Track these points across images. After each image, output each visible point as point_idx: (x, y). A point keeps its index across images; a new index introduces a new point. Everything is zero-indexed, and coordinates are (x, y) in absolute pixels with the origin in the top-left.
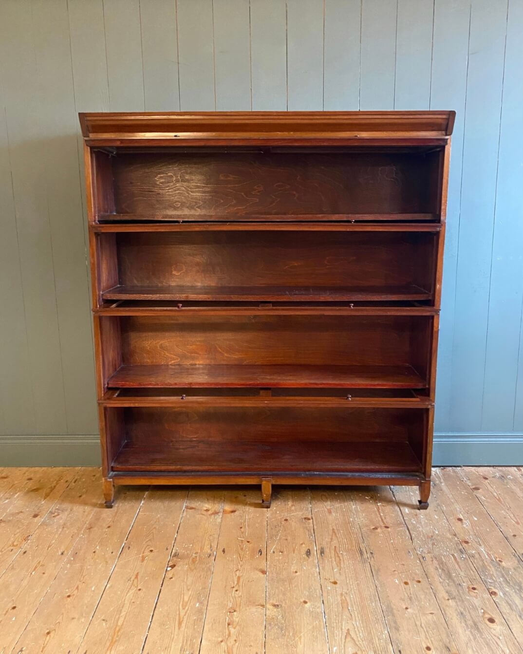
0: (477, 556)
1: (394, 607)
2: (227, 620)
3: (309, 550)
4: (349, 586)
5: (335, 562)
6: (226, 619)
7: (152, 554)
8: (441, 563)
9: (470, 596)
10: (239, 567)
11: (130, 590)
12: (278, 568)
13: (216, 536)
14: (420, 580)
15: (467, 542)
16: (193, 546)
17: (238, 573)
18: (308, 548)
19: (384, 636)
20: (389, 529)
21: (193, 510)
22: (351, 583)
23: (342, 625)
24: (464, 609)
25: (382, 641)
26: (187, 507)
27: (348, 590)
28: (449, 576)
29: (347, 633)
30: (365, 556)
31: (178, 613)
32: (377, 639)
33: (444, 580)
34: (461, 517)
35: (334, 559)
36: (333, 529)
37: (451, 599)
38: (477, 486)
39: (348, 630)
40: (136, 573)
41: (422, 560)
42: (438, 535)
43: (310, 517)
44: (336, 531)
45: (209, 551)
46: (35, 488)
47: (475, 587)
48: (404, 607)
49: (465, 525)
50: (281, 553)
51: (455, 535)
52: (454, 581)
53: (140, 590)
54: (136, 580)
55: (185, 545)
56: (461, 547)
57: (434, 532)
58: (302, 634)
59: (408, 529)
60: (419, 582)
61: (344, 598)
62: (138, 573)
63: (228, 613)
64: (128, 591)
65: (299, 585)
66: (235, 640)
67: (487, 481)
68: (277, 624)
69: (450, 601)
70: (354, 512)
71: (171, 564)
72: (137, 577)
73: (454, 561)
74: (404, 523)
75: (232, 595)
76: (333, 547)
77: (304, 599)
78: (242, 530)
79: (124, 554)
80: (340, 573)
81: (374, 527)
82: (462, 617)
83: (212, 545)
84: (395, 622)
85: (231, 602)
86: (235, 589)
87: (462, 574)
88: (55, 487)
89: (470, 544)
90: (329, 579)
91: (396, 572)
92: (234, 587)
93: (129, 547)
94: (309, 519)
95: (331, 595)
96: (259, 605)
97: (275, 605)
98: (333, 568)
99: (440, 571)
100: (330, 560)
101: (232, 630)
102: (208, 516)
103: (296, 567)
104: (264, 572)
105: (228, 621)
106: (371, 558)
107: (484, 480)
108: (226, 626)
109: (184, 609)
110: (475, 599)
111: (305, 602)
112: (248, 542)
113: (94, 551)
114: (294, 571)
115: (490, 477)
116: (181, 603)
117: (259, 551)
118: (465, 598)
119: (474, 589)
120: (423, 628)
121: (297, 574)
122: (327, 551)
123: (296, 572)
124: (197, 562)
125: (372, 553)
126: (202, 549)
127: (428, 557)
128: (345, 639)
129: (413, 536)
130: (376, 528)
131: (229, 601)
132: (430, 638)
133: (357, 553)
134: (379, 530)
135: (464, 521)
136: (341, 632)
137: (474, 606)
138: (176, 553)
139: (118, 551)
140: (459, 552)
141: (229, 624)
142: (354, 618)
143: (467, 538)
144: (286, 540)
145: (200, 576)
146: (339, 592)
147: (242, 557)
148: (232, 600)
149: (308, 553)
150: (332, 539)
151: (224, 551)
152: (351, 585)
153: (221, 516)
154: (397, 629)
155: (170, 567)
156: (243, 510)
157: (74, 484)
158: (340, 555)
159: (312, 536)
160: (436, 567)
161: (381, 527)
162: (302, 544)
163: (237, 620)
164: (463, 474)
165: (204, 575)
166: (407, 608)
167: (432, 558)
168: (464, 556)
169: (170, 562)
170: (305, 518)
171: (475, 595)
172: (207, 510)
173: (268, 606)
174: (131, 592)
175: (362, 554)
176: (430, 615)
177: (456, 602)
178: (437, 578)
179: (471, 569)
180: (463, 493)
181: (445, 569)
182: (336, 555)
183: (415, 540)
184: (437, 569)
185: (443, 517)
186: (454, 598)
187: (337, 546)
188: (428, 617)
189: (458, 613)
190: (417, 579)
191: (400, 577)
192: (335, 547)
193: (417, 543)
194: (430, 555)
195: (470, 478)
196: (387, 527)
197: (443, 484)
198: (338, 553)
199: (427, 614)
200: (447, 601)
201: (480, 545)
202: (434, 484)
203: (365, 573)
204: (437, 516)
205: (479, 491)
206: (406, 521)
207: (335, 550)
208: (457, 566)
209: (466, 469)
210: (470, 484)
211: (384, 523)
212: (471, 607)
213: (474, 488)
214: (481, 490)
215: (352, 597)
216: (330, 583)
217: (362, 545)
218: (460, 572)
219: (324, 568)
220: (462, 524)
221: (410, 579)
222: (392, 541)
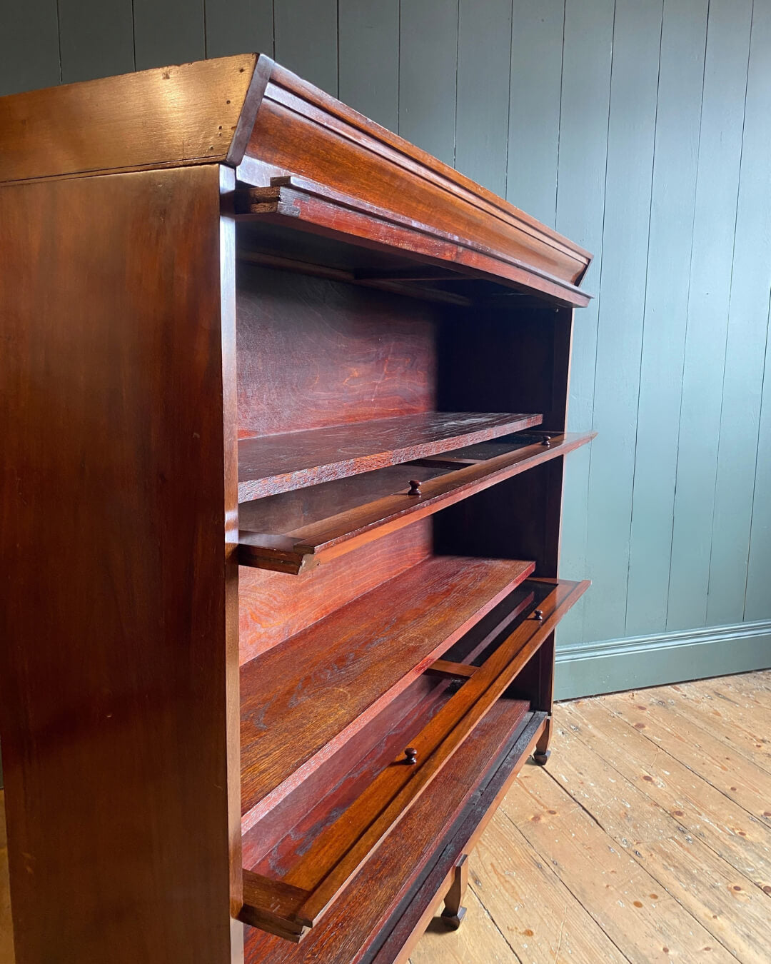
0: (706, 833)
1: (645, 952)
4: (555, 932)
5: (507, 894)
8: (667, 856)
9: (739, 902)
14: (654, 892)
15: (680, 814)
20: (558, 815)
22: (555, 926)
24: (747, 928)
27: (557, 941)
28: (690, 876)
30: (549, 871)
33: (688, 884)
34: (646, 774)
35: (502, 888)
37: (718, 915)
38: (638, 722)
41: (637, 858)
42: (633, 810)
47: (736, 884)
48: (661, 949)
49: (659, 786)
51: (656, 805)
56: (676, 823)
57: (624, 807)
59: (584, 808)
60: (655, 897)
67: (645, 712)
69: (718, 918)
73: (681, 848)
74: (573, 801)
76: (489, 867)
80: (526, 912)
81: (532, 817)
82: (751, 941)
87: (705, 867)
89: (684, 815)
90: (516, 928)
91: (611, 888)
95: (535, 959)
98: (510, 906)
99: (672, 870)
100: (497, 891)
106: (559, 872)
107: (641, 711)
110: (749, 906)
115: (646, 706)
118: (736, 909)
119: (737, 888)
122: (482, 875)
125: (554, 863)
127: (642, 850)
129: (598, 818)
130: (536, 818)
133: (532, 868)
134: (543, 820)
135: (653, 779)
137: (756, 918)
140: (678, 832)
143: (674, 806)
146: (545, 947)
152: (556, 930)
158: (508, 879)
160: (664, 865)
161: (543, 813)
164: (608, 706)
166: (666, 950)
167: (647, 850)
168: (690, 838)
171: (744, 898)
175: (539, 866)
176: (705, 952)
177: (728, 918)
178: (676, 883)
179: (713, 856)
180: (625, 735)
181: (677, 864)
182: (502, 880)
183: (605, 825)
184: (666, 869)
185: (622, 779)
186: (721, 913)
187: (494, 861)
188: (705, 956)
189: (742, 936)
190: (649, 893)
191: (622, 895)
192: (492, 865)
193: (610, 827)
194: (641, 845)
195: (621, 711)
196: (552, 812)
197: (590, 727)
198: (503, 874)
199: (701, 951)
200: (714, 920)
201: (700, 814)
202: (577, 728)
203: (566, 902)
204: (613, 779)
205: (645, 729)
206: (574, 796)
207: (496, 871)
208: (690, 857)
209: (607, 697)
210: (626, 720)
211: (544, 807)
212: (753, 921)
213: (636, 726)
214: (647, 728)
215: (570, 952)
216: (521, 937)
217: (532, 851)
218: (700, 865)
219: (494, 909)
220: (656, 786)
221: (640, 896)
222: (573, 835)
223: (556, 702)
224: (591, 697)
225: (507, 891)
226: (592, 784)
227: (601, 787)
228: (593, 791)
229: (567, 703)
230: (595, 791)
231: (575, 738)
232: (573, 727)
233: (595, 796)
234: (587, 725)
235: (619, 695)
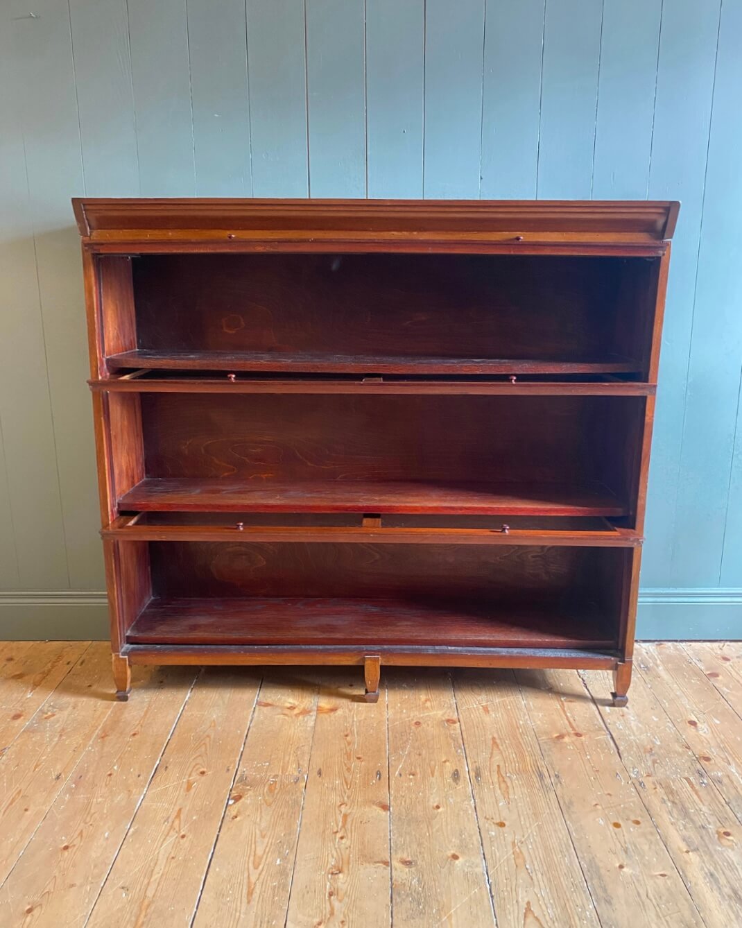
0: (725, 781)
1: (601, 865)
2: (328, 887)
3: (457, 770)
4: (525, 830)
5: (499, 791)
6: (326, 885)
7: (204, 778)
8: (670, 792)
9: (721, 845)
10: (346, 799)
11: (168, 838)
12: (407, 801)
13: (306, 749)
14: (639, 819)
15: (707, 759)
16: (269, 765)
17: (343, 809)
18: (455, 768)
19: (588, 913)
20: (583, 738)
21: (269, 708)
22: (528, 825)
23: (517, 895)
24: (715, 868)
25: (585, 922)
26: (259, 703)
27: (523, 836)
28: (685, 813)
29: (526, 909)
30: (547, 781)
31: (246, 875)
32: (577, 918)
33: (678, 820)
34: (694, 719)
35: (497, 786)
36: (494, 739)
37: (692, 851)
38: (714, 671)
39: (528, 903)
40: (177, 808)
41: (638, 787)
42: (660, 747)
43: (455, 717)
44: (498, 741)
45: (296, 773)
46: (18, 673)
47: (729, 830)
48: (617, 865)
49: (701, 732)
50: (411, 777)
51: (688, 748)
52: (692, 820)
53: (183, 837)
54: (177, 822)
55: (258, 763)
56: (699, 766)
57: (654, 743)
58: (452, 911)
59: (612, 738)
60: (637, 823)
61: (517, 850)
62: (180, 810)
63: (330, 876)
64: (164, 840)
65: (444, 827)
66: (343, 922)
67: (728, 663)
68: (411, 894)
69: (690, 853)
70: (525, 710)
71: (234, 793)
72: (178, 816)
73: (690, 789)
74: (605, 729)
75: (334, 845)
76: (495, 768)
77: (452, 852)
78: (348, 738)
79: (158, 779)
80: (509, 808)
81: (557, 735)
82: (711, 880)
83: (301, 763)
84: (605, 890)
85: (333, 857)
86: (339, 835)
87: (704, 809)
88: (49, 671)
89: (712, 762)
90: (492, 819)
91: (599, 807)
92: (337, 832)
93: (166, 767)
94: (454, 722)
95: (496, 845)
96: (378, 862)
97: (406, 862)
98: (497, 801)
99: (669, 804)
100: (491, 787)
101: (336, 904)
102: (294, 717)
103: (437, 799)
104: (385, 808)
105: (330, 888)
106: (556, 784)
107: (724, 661)
108: (327, 898)
109: (256, 868)
110: (730, 850)
111: (455, 857)
112: (359, 758)
113: (109, 773)
114: (435, 805)
115: (732, 658)
116: (252, 858)
117: (377, 774)
118: (715, 850)
119: (727, 834)
120: (651, 900)
121: (440, 810)
122: (485, 773)
123: (438, 807)
124: (276, 791)
125: (557, 776)
126: (284, 769)
127: (648, 783)
128: (525, 920)
129: (621, 748)
130: (561, 737)
131: (330, 856)
132: (664, 916)
133: (533, 777)
134: (566, 739)
135: (699, 725)
136: (516, 907)
137: (730, 862)
138: (242, 776)
139: (148, 774)
140: (697, 775)
141: (331, 894)
142: (536, 883)
143: (706, 752)
144: (420, 755)
145: (283, 814)
146: (510, 839)
147: (349, 782)
148: (335, 855)
149: (456, 776)
150: (492, 754)
151: (320, 773)
152: (527, 828)
153: (314, 718)
154: (609, 902)
155: (232, 799)
156: (348, 708)
157: (79, 667)
158: (507, 780)
159: (461, 748)
160: (663, 799)
161: (569, 734)
162: (445, 762)
163: (344, 887)
164: (690, 652)
165: (288, 812)
166: (621, 867)
167: (654, 783)
168: (706, 781)
169: (233, 792)
170: (448, 721)
171: (729, 843)
172: (292, 708)
173: (395, 863)
174: (171, 840)
175: (541, 776)
176: (660, 877)
177: (701, 856)
178: (666, 817)
179: (719, 802)
180: (693, 681)
181: (677, 801)
182: (501, 779)
183: (624, 755)
184: (664, 801)
185: (666, 719)
186: (696, 850)
187: (502, 765)
188: (657, 880)
189: (706, 874)
190: (633, 818)
191: (606, 815)
192: (498, 766)
193: (628, 759)
194: (650, 779)
195: (702, 659)
196: (578, 735)
197: (661, 668)
198: (504, 775)
199: (656, 876)
200: (685, 855)
201: (729, 764)
202: (647, 667)
203: (549, 808)
204: (657, 718)
205: (718, 678)
206: (608, 725)
207: (499, 771)
208: (695, 797)
209: (693, 644)
210: (702, 668)
211: (573, 728)
212: (725, 864)
213: (709, 674)
214: (720, 678)
215: (530, 847)
216: (493, 826)
217: (540, 763)
218: (701, 806)
219: (482, 800)
220: (697, 730)
221: (623, 819)
222: (588, 757)
223: (636, 641)
224: (676, 641)
225: (500, 788)
226: (633, 719)
227: (640, 722)
228: (630, 723)
229: (648, 644)
230: (632, 725)
231: (639, 676)
232: (642, 666)
233: (630, 729)
234: (657, 666)
235: (708, 644)
